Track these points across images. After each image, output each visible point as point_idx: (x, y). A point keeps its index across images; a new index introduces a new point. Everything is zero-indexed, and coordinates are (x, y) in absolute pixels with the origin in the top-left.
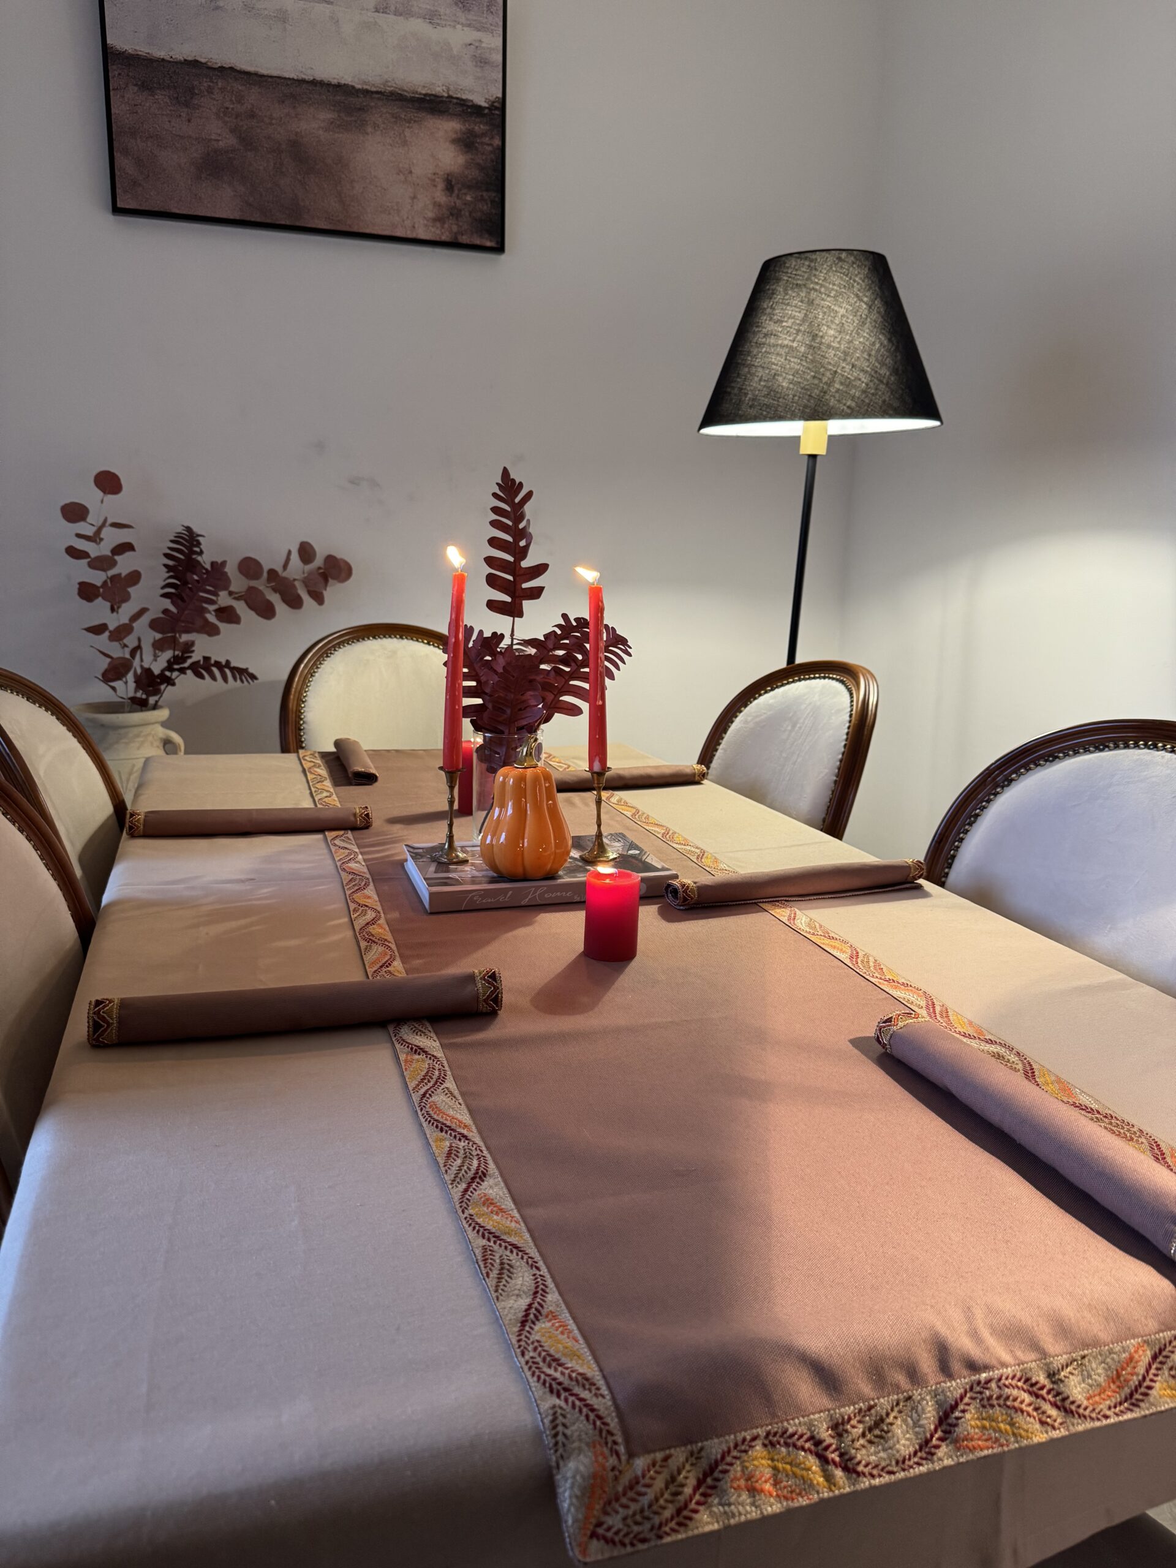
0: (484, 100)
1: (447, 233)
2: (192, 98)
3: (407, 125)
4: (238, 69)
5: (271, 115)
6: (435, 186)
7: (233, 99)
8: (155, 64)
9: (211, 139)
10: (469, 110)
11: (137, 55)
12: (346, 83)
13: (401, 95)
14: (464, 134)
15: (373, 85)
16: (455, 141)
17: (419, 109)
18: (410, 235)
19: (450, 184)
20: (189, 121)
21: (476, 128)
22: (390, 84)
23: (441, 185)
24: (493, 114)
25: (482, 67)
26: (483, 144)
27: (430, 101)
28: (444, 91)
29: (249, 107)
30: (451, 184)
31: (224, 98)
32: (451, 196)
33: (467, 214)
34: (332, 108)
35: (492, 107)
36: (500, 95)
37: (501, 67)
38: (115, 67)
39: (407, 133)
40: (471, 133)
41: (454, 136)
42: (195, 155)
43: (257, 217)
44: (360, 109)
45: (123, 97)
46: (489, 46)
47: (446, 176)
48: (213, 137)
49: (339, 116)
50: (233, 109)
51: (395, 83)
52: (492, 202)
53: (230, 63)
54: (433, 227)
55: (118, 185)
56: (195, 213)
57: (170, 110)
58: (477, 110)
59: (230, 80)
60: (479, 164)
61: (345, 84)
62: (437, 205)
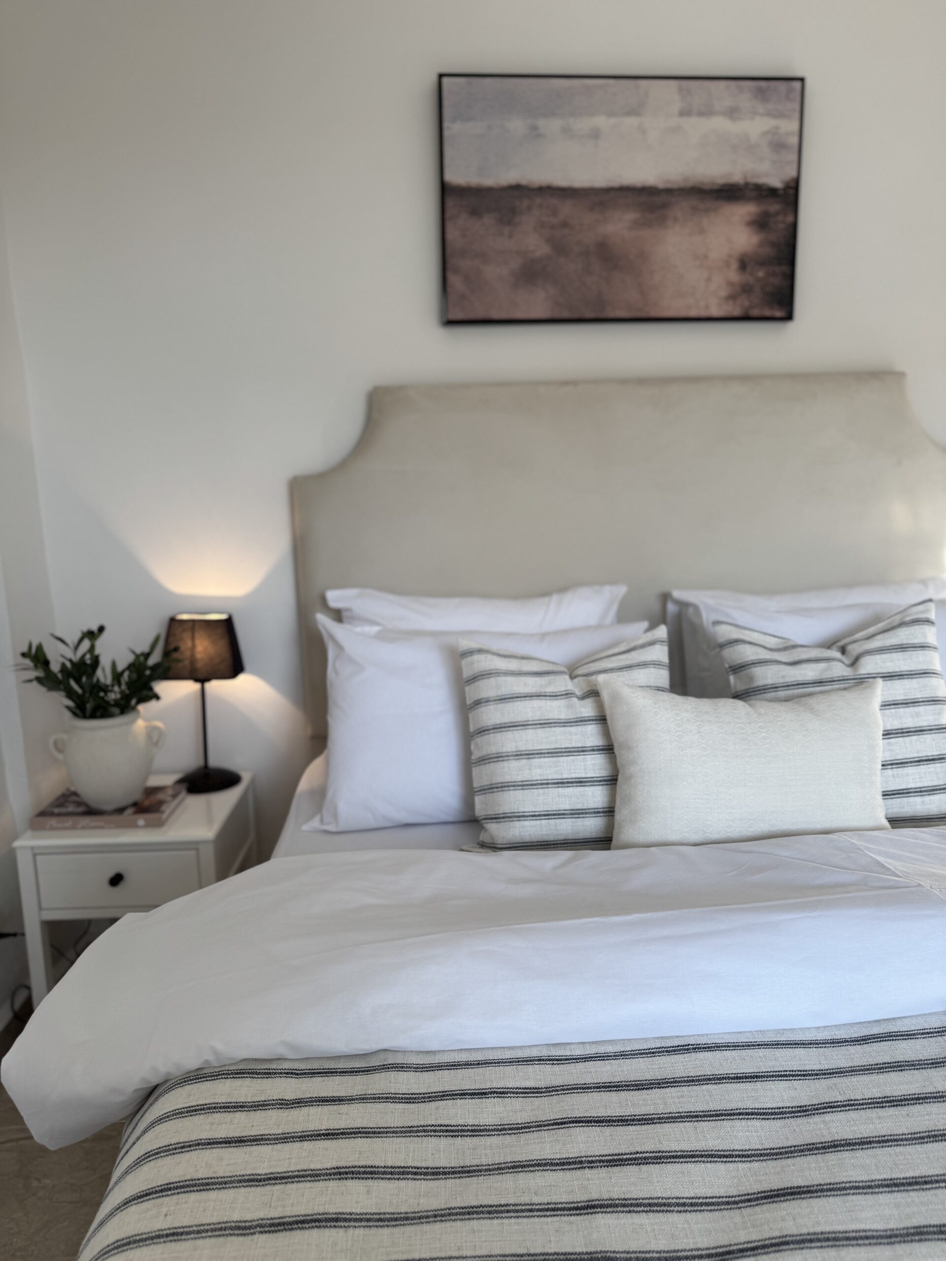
0: (779, 182)
1: (740, 308)
2: (513, 217)
3: (705, 214)
4: (554, 186)
5: (582, 223)
6: (729, 267)
7: (549, 213)
8: (484, 193)
10: (764, 193)
11: (469, 187)
12: (649, 185)
13: (700, 188)
14: (759, 215)
15: (675, 183)
16: (750, 223)
17: (717, 199)
18: (703, 313)
19: (743, 264)
20: (510, 237)
21: (771, 208)
22: (690, 180)
23: (735, 265)
24: (787, 194)
25: (778, 151)
26: (777, 222)
27: (729, 190)
28: (740, 179)
29: (563, 218)
31: (541, 213)
32: (744, 274)
33: (759, 289)
34: (636, 209)
35: (786, 188)
37: (796, 149)
38: (450, 200)
39: (705, 222)
40: (765, 214)
41: (749, 219)
42: (514, 266)
43: (565, 314)
44: (661, 207)
46: (786, 131)
47: (740, 256)
48: (530, 249)
52: (783, 275)
58: (772, 192)
62: (731, 284)
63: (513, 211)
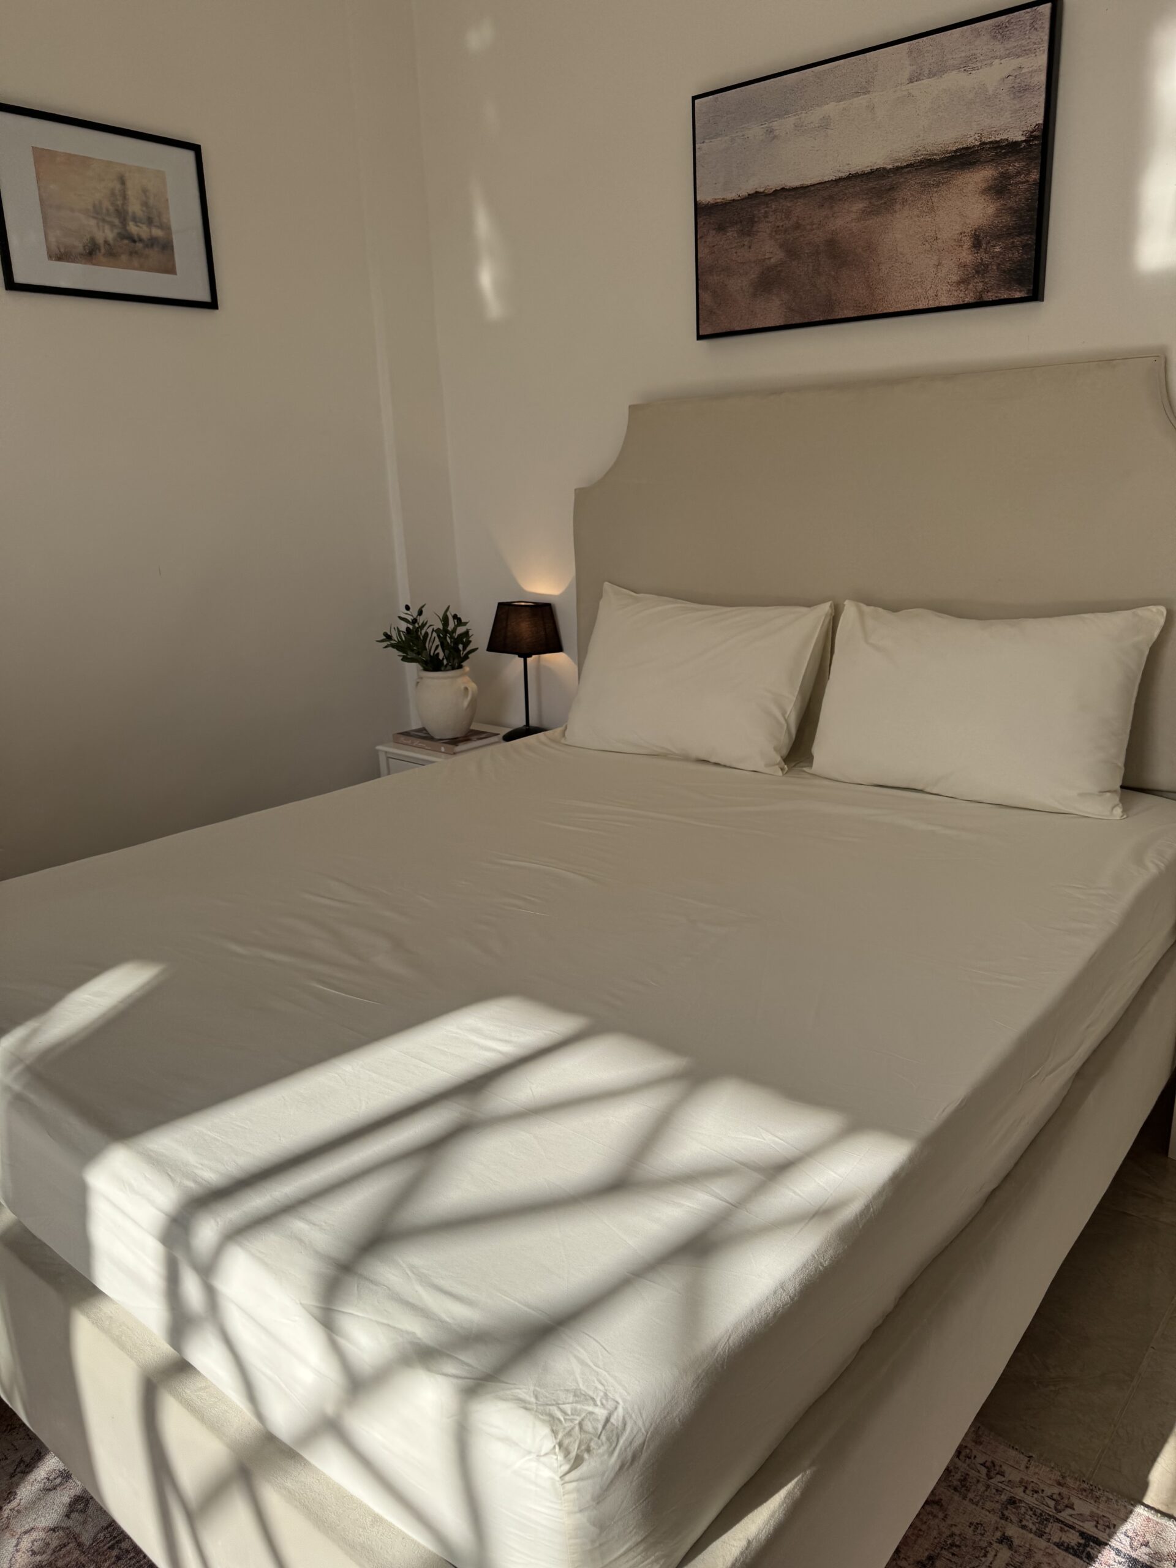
0: (1021, 133)
1: (972, 294)
2: (752, 227)
3: (935, 190)
4: (788, 188)
5: (813, 222)
6: (962, 246)
7: (783, 216)
8: (728, 207)
9: (765, 259)
10: (1003, 151)
11: (716, 203)
12: (878, 167)
13: (930, 160)
14: (995, 179)
15: (904, 159)
16: (985, 191)
17: (949, 169)
18: (932, 305)
20: (750, 247)
21: (1010, 167)
22: (919, 153)
23: (968, 244)
24: (1032, 145)
25: (1021, 97)
26: (1018, 183)
27: (962, 156)
28: (975, 139)
29: (795, 220)
30: (978, 240)
31: (776, 218)
32: (977, 253)
33: (995, 268)
34: (864, 197)
35: (1031, 138)
36: (1041, 121)
37: (1044, 87)
38: (701, 219)
39: (935, 198)
40: (1005, 176)
41: (984, 185)
42: (753, 276)
43: (797, 320)
44: (889, 190)
45: (705, 242)
46: (1031, 69)
47: (973, 232)
48: (767, 257)
49: (870, 203)
50: (782, 226)
51: (926, 150)
52: (1024, 246)
53: (782, 185)
54: (957, 291)
55: (700, 317)
56: (752, 328)
57: (738, 242)
58: (1012, 147)
59: (781, 201)
60: (1010, 208)
61: (877, 169)
62: (962, 265)
63: (752, 221)
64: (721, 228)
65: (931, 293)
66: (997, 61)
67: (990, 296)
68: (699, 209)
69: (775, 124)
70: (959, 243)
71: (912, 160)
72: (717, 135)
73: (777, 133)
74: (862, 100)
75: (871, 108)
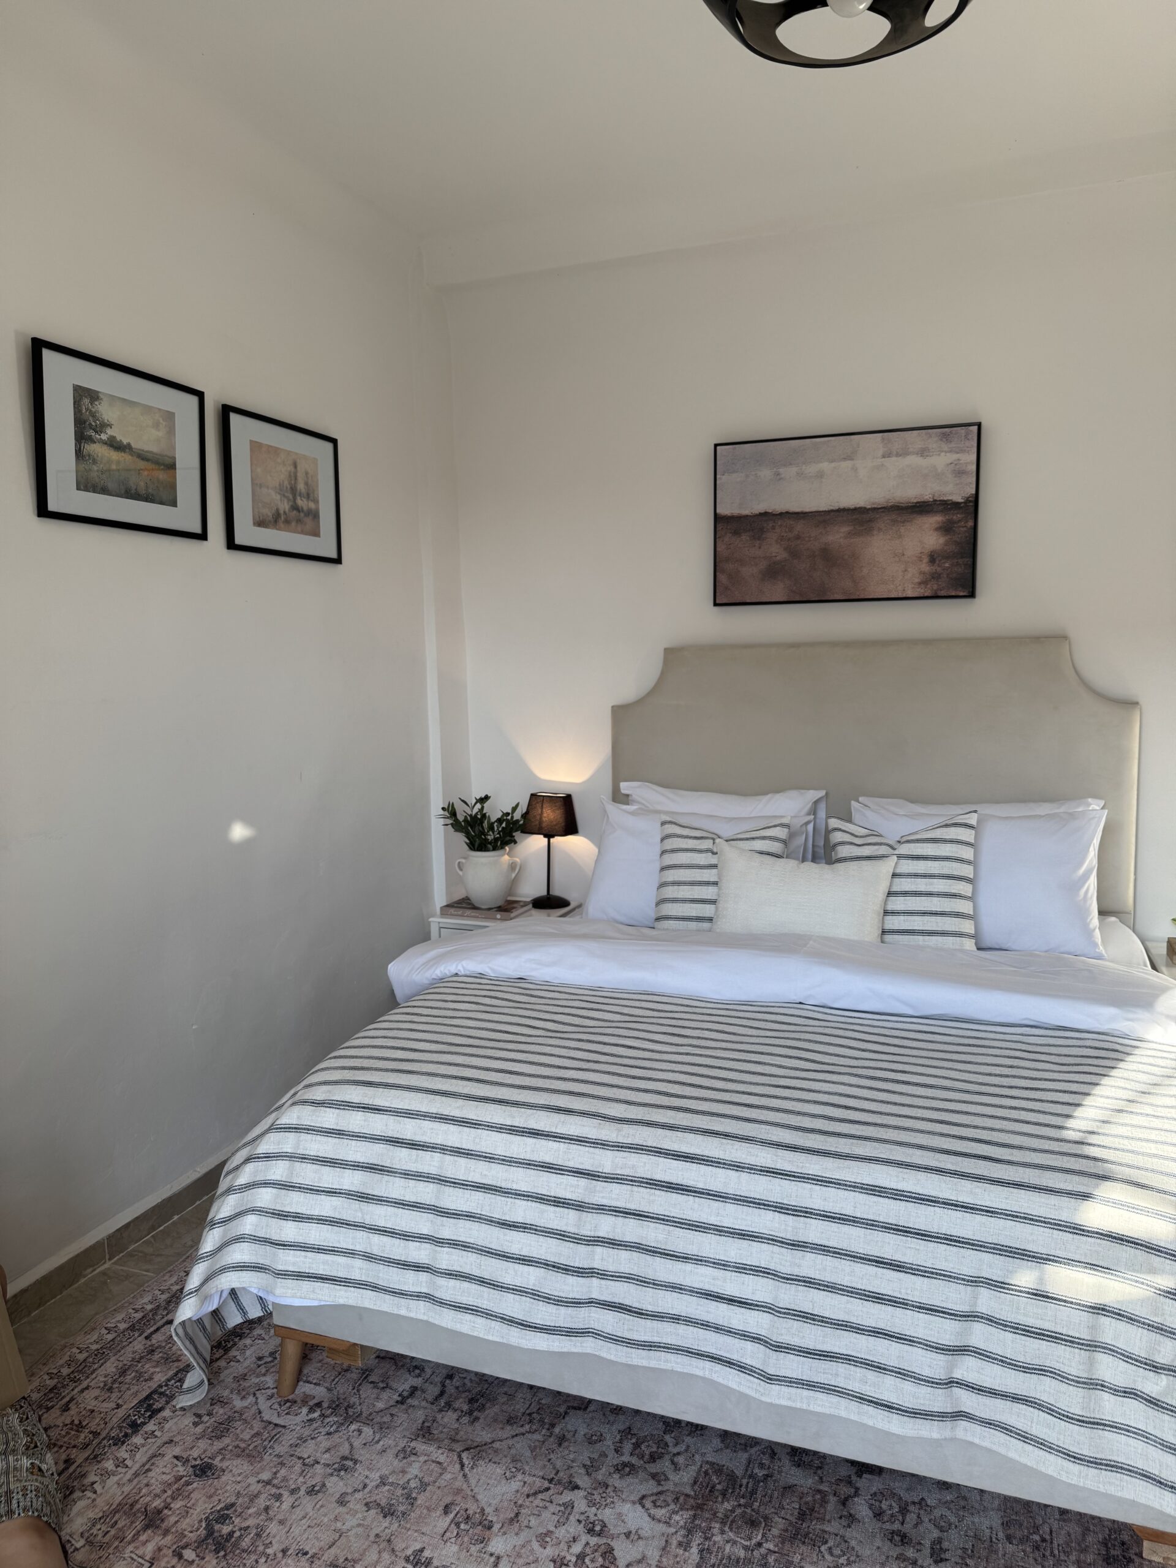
0: (960, 497)
1: (930, 591)
2: (762, 535)
3: (902, 525)
4: (791, 512)
5: (810, 535)
6: (921, 561)
7: (787, 531)
10: (949, 507)
11: (732, 516)
13: (899, 506)
14: (944, 523)
15: (879, 504)
16: (938, 529)
17: (912, 513)
18: (900, 595)
20: (760, 547)
21: (954, 517)
22: (890, 502)
23: (926, 560)
24: (968, 507)
25: (959, 476)
26: (960, 527)
27: (920, 506)
28: (931, 497)
29: (796, 533)
30: (933, 558)
31: (781, 531)
32: (933, 566)
33: (945, 576)
34: (850, 524)
36: (973, 492)
37: (974, 474)
38: (720, 525)
39: (902, 530)
40: (950, 522)
41: (936, 525)
42: (762, 567)
43: (797, 599)
44: (868, 521)
45: (722, 541)
46: (965, 462)
47: (930, 553)
48: (773, 555)
49: (854, 528)
50: (787, 536)
51: (894, 500)
52: (965, 566)
53: (785, 510)
54: (920, 588)
55: (717, 590)
56: (763, 601)
57: (750, 543)
58: (954, 505)
59: (785, 520)
60: (955, 541)
61: (860, 507)
62: (922, 573)
63: (762, 530)
64: (736, 533)
65: (900, 588)
66: (943, 454)
67: (942, 593)
68: (717, 518)
69: (781, 470)
70: (920, 559)
71: (885, 505)
72: (734, 472)
73: (783, 476)
74: (846, 465)
75: (855, 469)
